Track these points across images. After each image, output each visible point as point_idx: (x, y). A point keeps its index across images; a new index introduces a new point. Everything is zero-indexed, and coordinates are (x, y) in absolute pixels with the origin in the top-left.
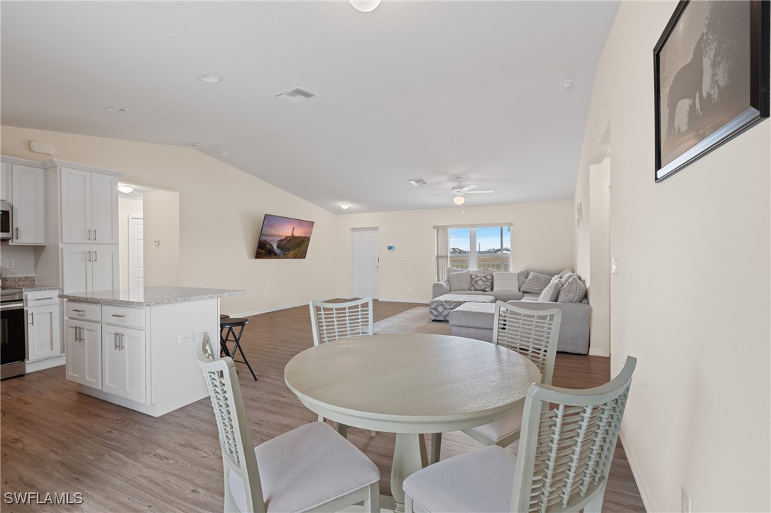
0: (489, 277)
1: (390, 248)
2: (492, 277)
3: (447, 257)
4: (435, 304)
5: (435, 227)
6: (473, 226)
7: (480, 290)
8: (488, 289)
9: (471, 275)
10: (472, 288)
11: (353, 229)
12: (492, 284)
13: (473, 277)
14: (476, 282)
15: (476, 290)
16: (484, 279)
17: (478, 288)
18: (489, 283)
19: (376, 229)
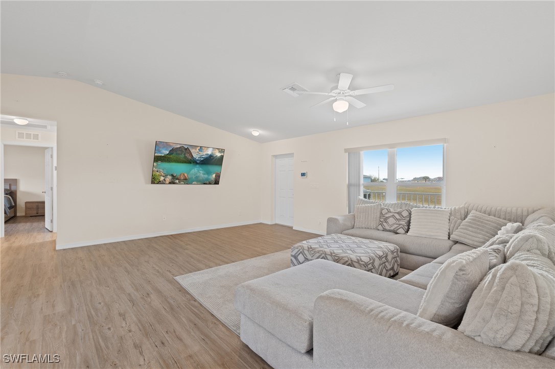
0: (405, 214)
1: (303, 175)
2: (410, 214)
3: (359, 186)
4: (296, 250)
5: (346, 150)
6: (392, 146)
7: (390, 231)
8: (401, 231)
9: (382, 209)
10: (380, 227)
11: (276, 156)
12: (409, 222)
13: (384, 212)
14: (386, 220)
15: (385, 230)
16: (397, 216)
17: (388, 228)
18: (403, 223)
19: (291, 155)
